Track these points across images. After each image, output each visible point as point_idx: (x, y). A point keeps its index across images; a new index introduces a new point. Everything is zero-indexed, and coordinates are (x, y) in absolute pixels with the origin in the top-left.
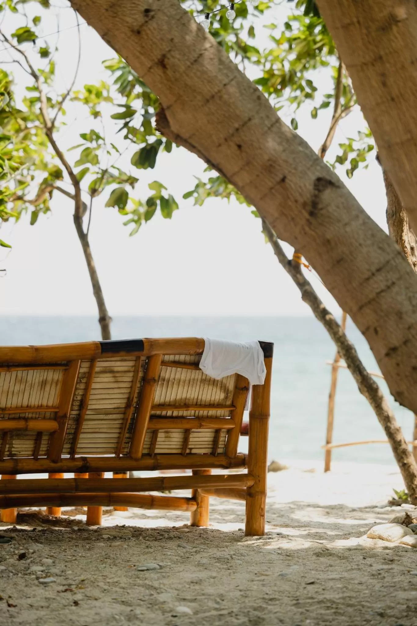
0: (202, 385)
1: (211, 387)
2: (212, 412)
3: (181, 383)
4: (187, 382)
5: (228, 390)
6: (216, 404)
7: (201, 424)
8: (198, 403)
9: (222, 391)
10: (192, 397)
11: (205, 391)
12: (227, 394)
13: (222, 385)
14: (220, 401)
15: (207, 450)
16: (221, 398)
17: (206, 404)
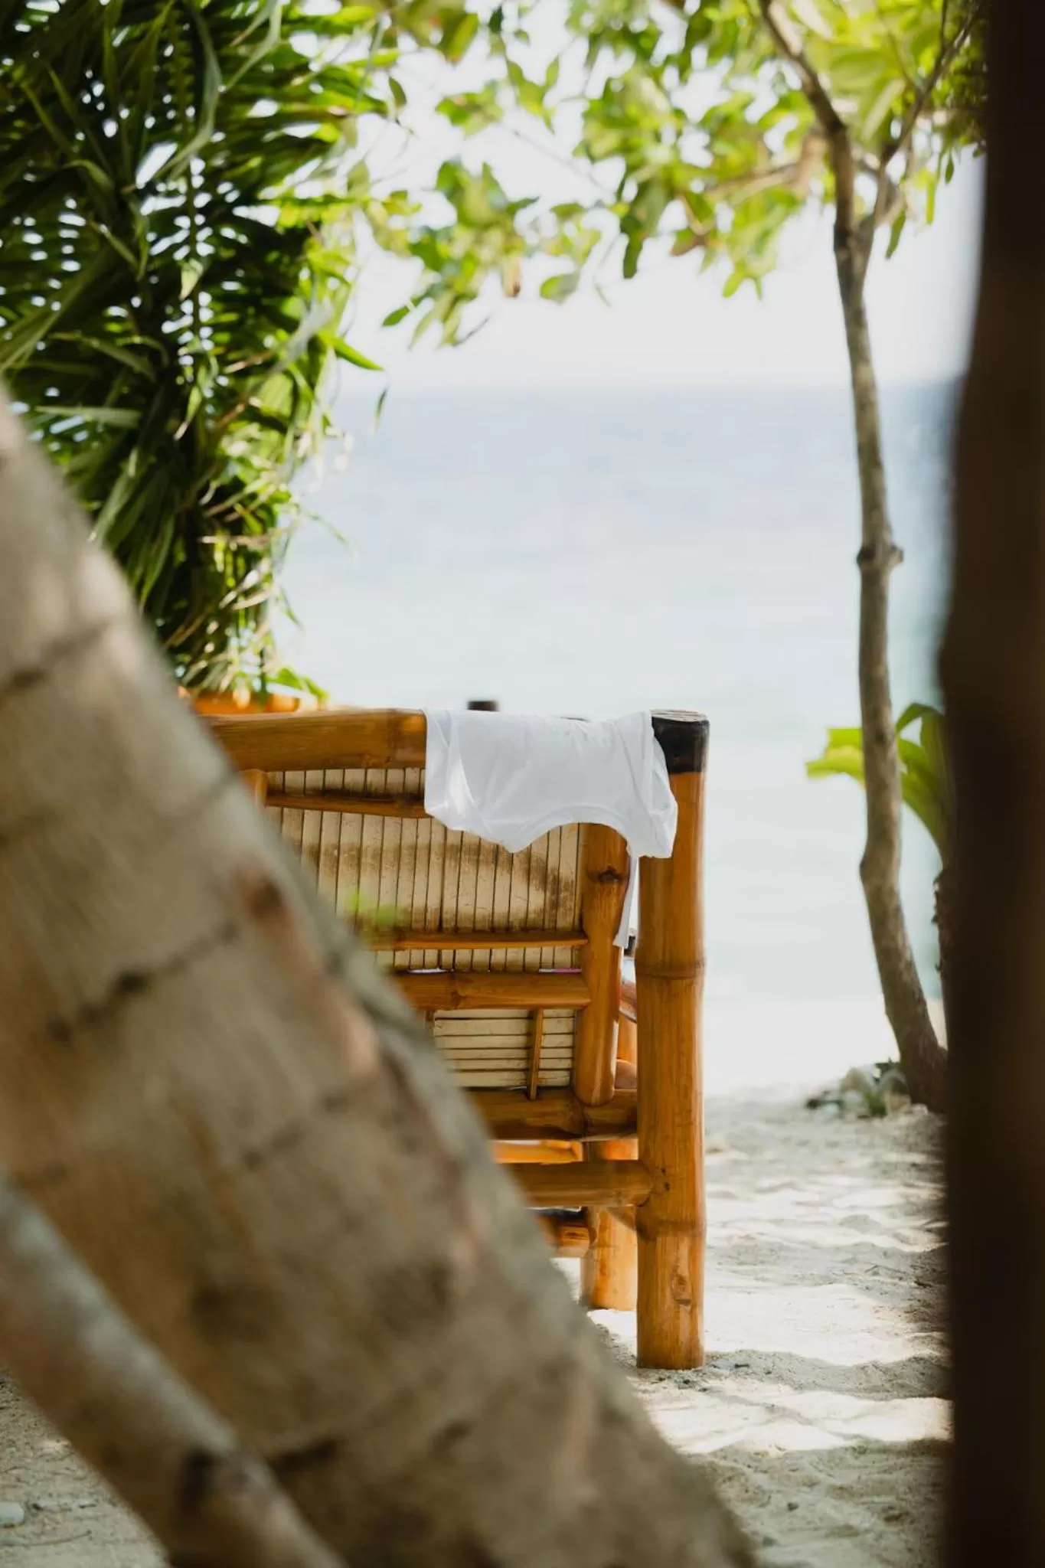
0: (450, 865)
1: (486, 872)
2: (503, 953)
3: (367, 860)
4: (389, 857)
5: (557, 880)
6: (516, 924)
7: (455, 993)
8: (445, 926)
9: (534, 883)
10: (419, 902)
11: (467, 882)
12: (556, 892)
13: (529, 862)
14: (532, 916)
15: (506, 1075)
16: (532, 907)
17: (479, 926)
